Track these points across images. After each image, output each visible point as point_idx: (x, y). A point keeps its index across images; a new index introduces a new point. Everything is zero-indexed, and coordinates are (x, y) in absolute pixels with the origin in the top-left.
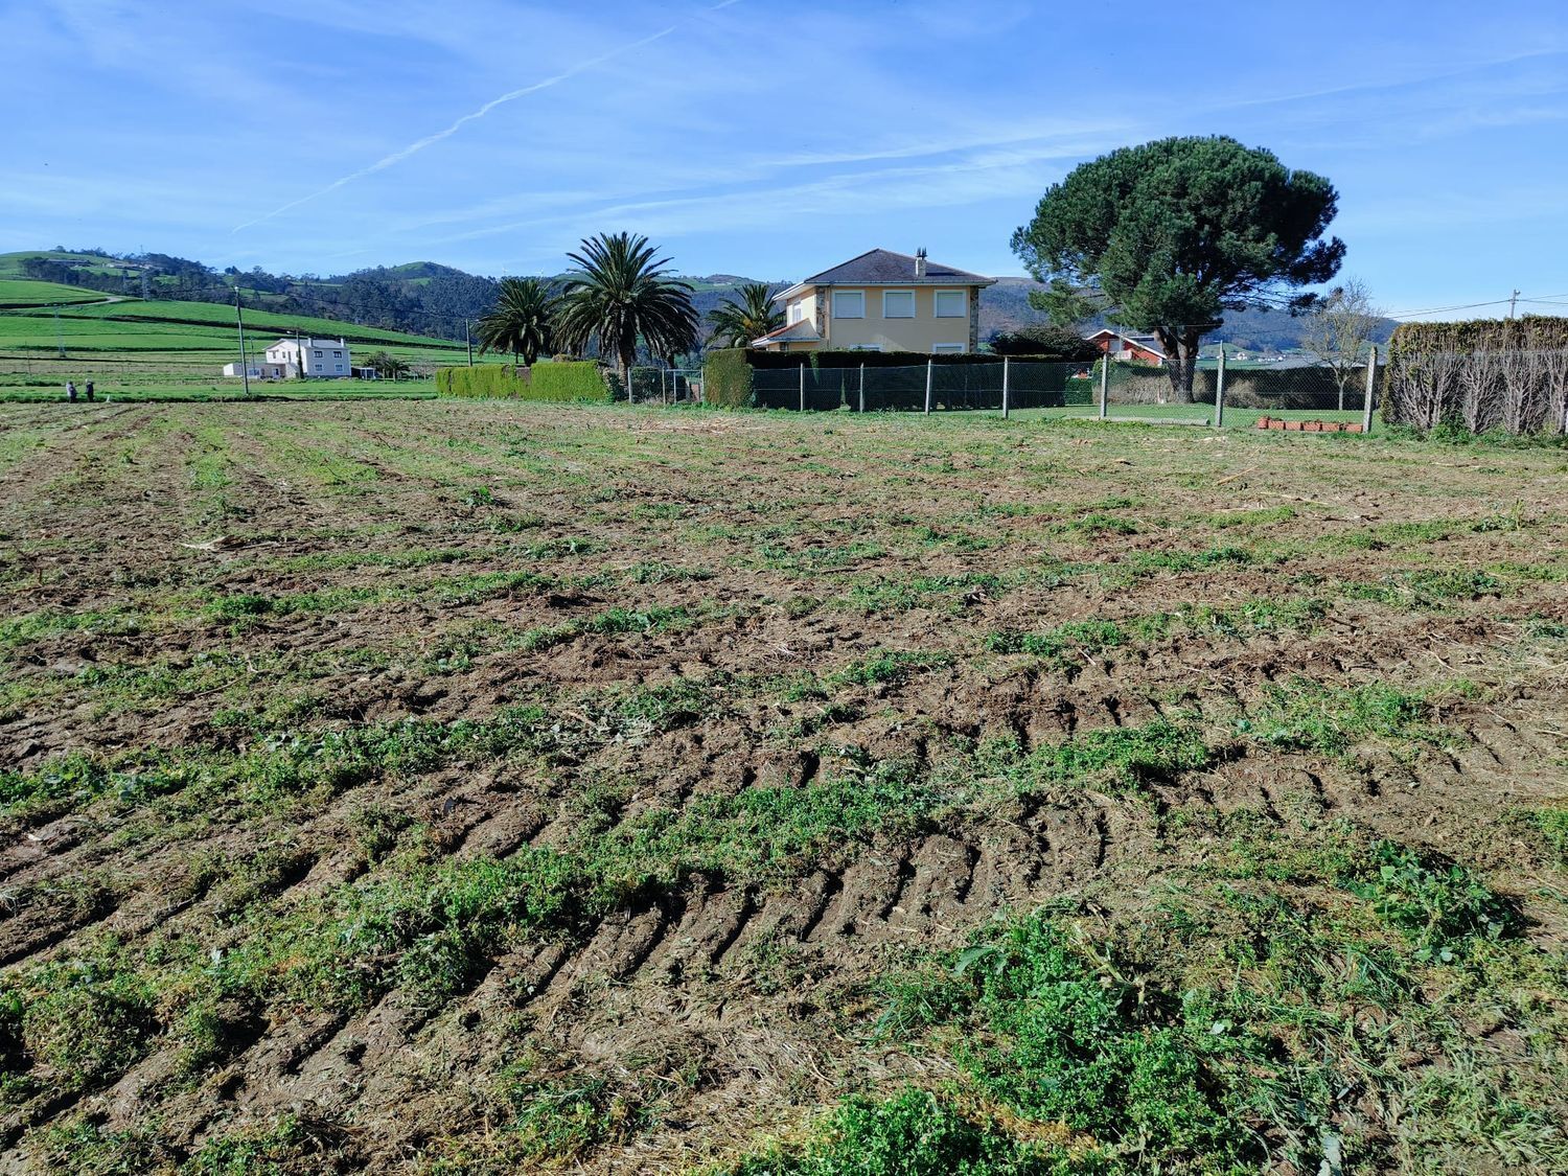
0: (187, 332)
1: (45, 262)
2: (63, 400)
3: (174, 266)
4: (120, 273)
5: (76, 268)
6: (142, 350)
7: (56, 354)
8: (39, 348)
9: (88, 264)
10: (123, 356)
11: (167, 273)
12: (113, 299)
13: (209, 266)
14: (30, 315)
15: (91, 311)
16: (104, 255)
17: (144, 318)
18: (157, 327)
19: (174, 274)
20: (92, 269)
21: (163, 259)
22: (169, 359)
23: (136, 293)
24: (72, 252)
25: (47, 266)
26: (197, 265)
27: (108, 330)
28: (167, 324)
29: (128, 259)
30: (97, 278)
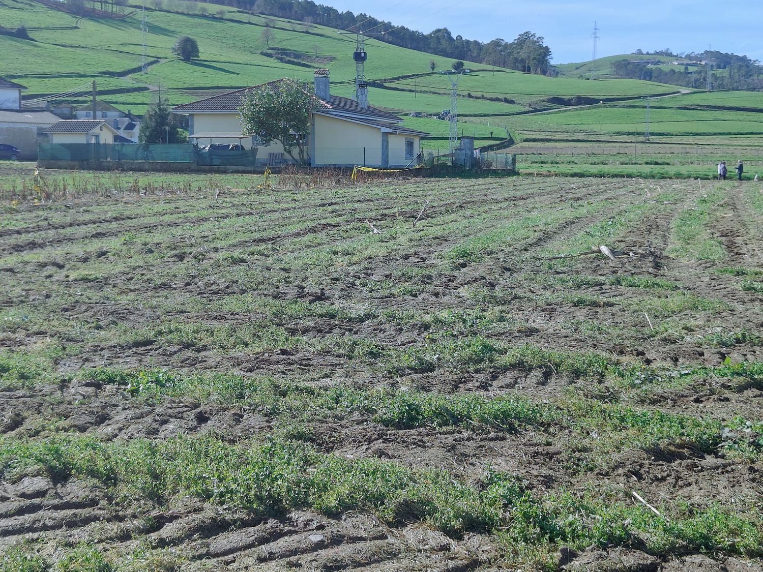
0: (741, 118)
1: (629, 63)
2: (715, 177)
3: (724, 60)
4: (682, 69)
5: (650, 66)
6: (704, 134)
7: (642, 138)
8: (629, 134)
9: (658, 63)
10: (691, 140)
11: (719, 67)
12: (684, 91)
13: (753, 59)
14: (624, 107)
15: (667, 101)
16: (670, 55)
17: (708, 107)
18: (718, 114)
19: (724, 67)
20: (661, 66)
21: (717, 55)
22: (727, 142)
23: (699, 85)
24: (648, 53)
25: (630, 66)
26: (743, 59)
27: (680, 118)
28: (725, 112)
29: (688, 57)
30: (666, 74)
